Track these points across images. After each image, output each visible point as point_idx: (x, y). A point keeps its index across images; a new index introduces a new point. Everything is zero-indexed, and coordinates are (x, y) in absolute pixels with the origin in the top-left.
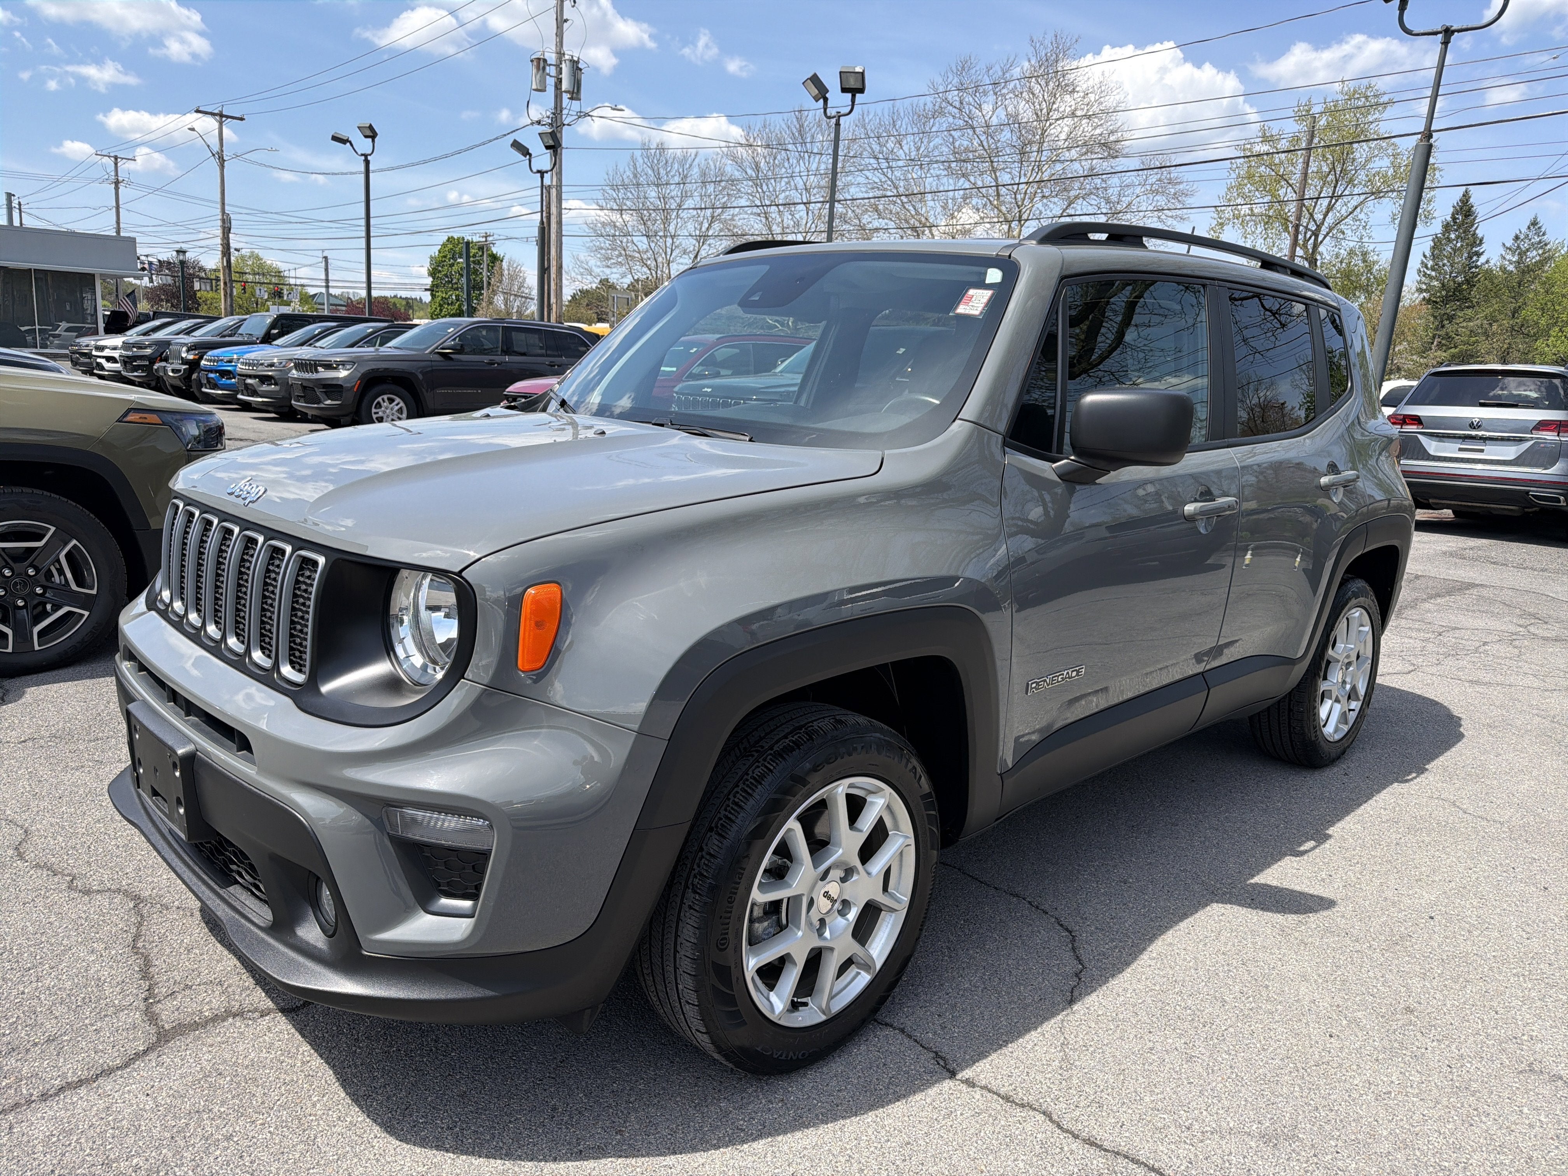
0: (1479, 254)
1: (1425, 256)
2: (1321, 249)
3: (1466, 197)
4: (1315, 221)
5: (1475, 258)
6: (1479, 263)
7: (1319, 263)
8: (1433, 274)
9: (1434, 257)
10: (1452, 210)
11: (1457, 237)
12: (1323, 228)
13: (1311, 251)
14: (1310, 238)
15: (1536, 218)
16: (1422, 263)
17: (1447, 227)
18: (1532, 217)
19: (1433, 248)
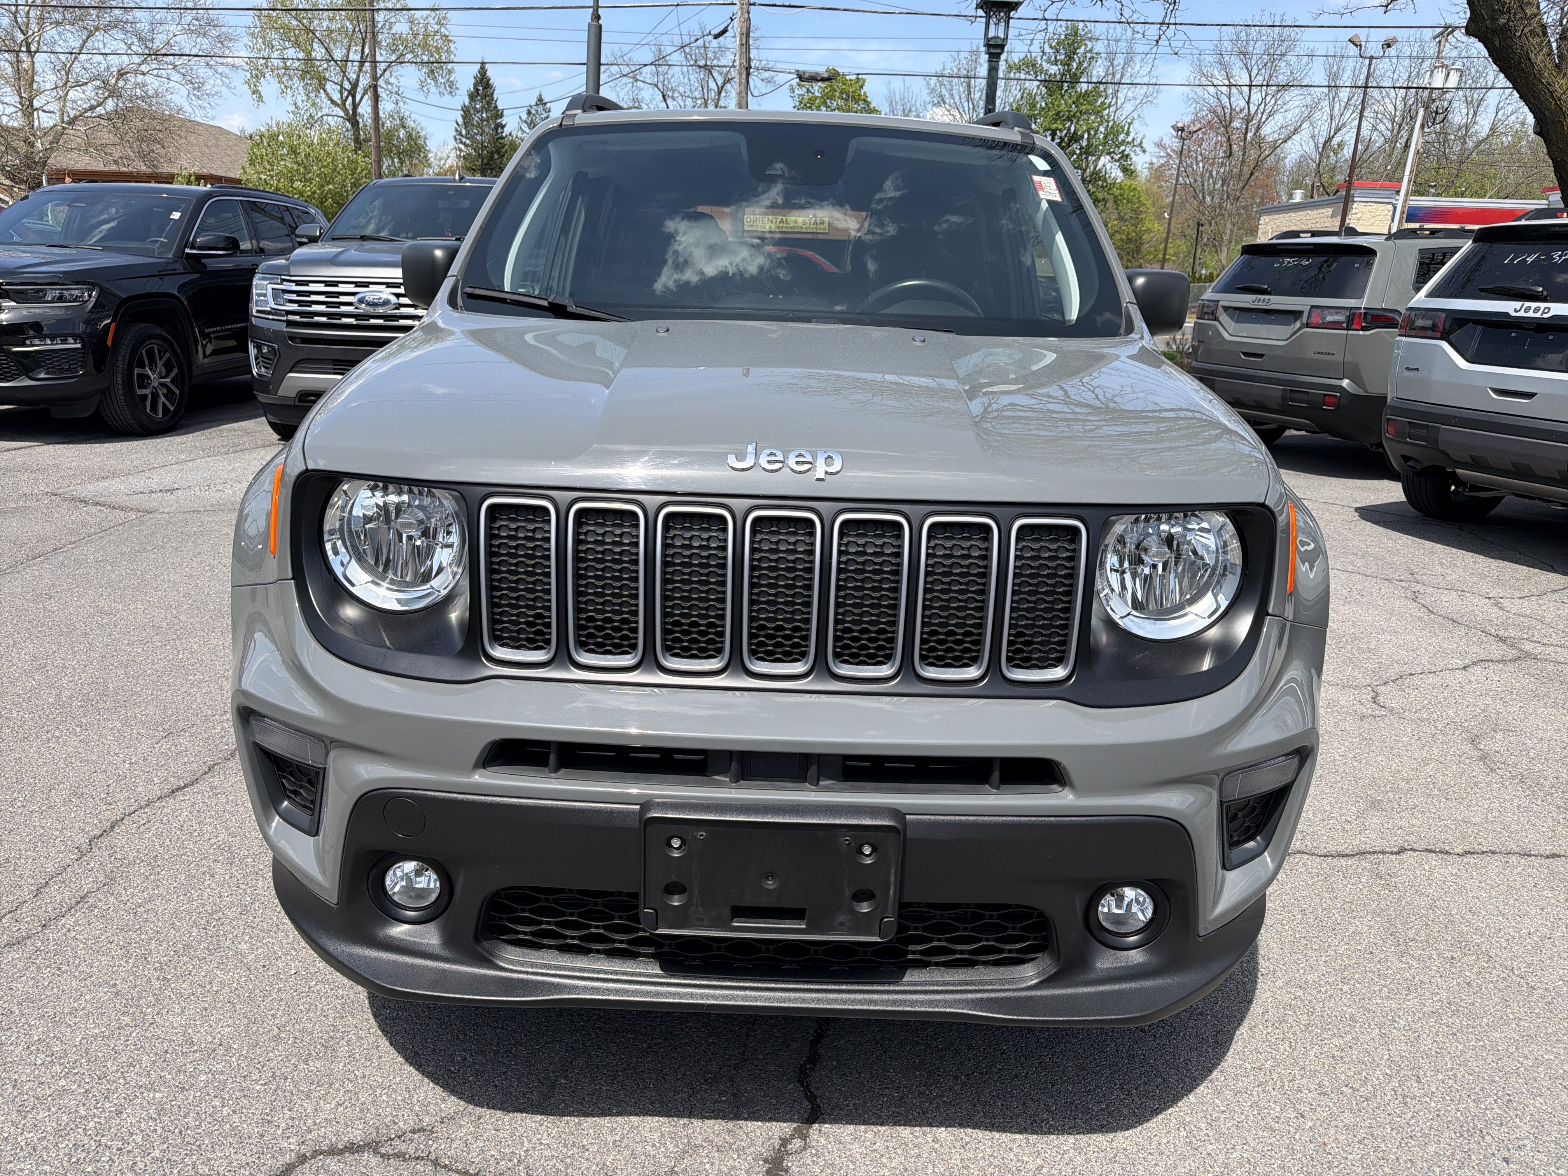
0: (503, 127)
1: (458, 124)
2: (360, 110)
3: (483, 71)
4: (348, 79)
5: (500, 130)
6: (504, 135)
7: (361, 125)
8: (468, 142)
9: (466, 124)
10: (473, 81)
11: (483, 107)
12: (359, 89)
13: (351, 112)
14: (347, 97)
15: (540, 95)
16: (456, 130)
17: (472, 97)
18: (538, 94)
19: (464, 117)
